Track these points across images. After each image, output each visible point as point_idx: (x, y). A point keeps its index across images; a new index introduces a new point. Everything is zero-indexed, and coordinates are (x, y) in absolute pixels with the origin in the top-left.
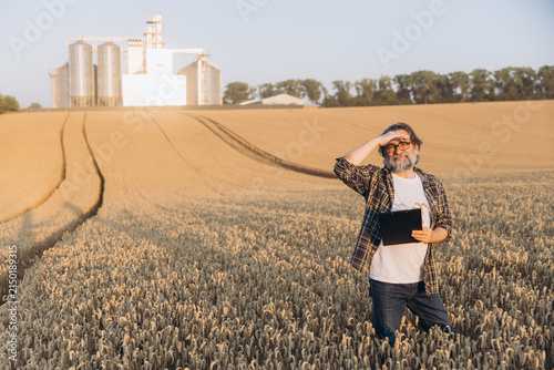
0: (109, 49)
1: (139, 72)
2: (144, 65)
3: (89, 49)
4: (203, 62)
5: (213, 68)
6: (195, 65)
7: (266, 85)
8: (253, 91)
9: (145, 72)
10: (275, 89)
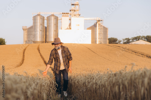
0: (53, 18)
1: (67, 29)
2: (70, 25)
3: (43, 18)
4: (99, 24)
5: (104, 27)
6: (95, 25)
7: (126, 39)
8: (120, 42)
9: (71, 28)
10: (131, 41)
